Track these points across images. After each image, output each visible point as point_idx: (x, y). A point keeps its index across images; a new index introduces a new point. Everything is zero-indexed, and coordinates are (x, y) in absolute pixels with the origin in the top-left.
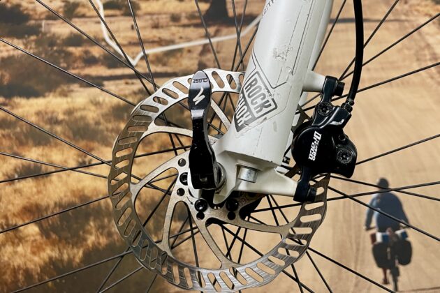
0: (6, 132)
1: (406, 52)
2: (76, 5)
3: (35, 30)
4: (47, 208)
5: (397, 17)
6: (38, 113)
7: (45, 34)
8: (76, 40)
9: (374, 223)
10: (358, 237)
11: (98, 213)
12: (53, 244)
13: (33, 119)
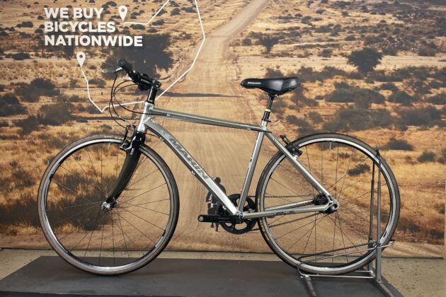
0: (44, 141)
1: (239, 114)
2: (76, 81)
3: (57, 93)
4: (61, 177)
5: (237, 95)
6: (58, 133)
7: (61, 95)
8: (76, 99)
9: (210, 199)
10: (202, 204)
11: (83, 181)
12: (63, 193)
13: (56, 136)
